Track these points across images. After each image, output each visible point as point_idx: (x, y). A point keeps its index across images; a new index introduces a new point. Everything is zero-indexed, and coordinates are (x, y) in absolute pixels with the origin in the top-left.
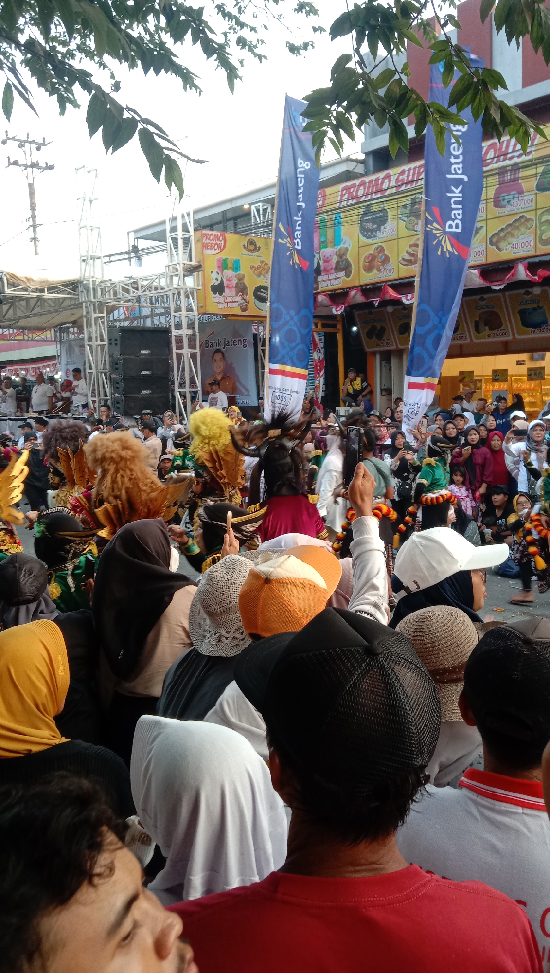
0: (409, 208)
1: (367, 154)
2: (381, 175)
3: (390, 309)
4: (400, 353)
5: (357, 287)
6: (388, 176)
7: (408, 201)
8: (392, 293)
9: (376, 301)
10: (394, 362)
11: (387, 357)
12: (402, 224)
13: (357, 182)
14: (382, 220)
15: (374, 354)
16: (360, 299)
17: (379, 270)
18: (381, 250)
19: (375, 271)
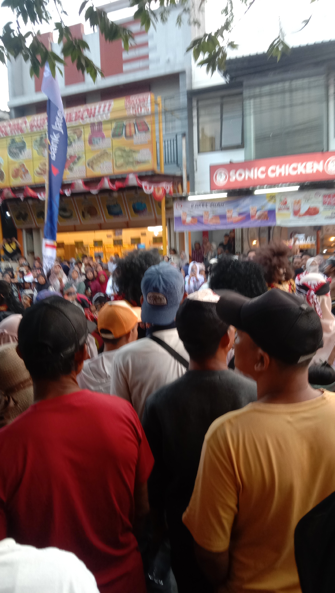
0: (39, 142)
1: (11, 108)
2: (20, 121)
3: (30, 202)
4: (38, 230)
5: (8, 188)
6: (26, 123)
7: (38, 138)
8: (31, 192)
9: (22, 197)
10: (35, 234)
11: (30, 231)
12: (35, 152)
13: (5, 124)
14: (22, 147)
15: (21, 230)
16: (11, 195)
17: (22, 177)
18: (23, 166)
19: (20, 178)
